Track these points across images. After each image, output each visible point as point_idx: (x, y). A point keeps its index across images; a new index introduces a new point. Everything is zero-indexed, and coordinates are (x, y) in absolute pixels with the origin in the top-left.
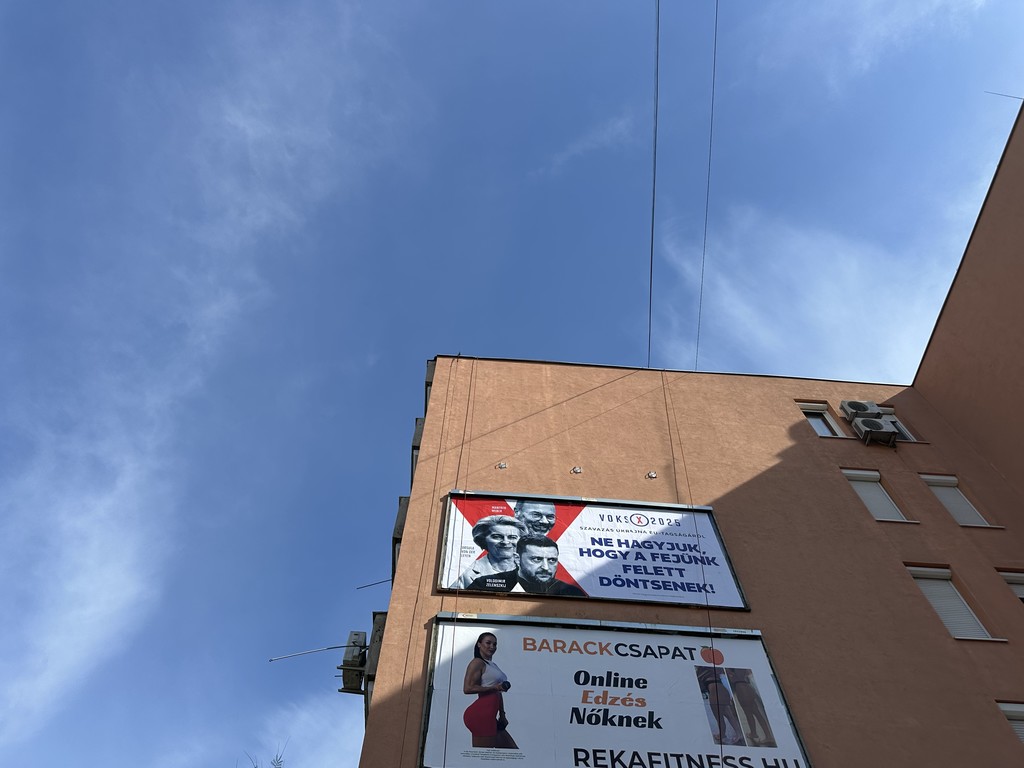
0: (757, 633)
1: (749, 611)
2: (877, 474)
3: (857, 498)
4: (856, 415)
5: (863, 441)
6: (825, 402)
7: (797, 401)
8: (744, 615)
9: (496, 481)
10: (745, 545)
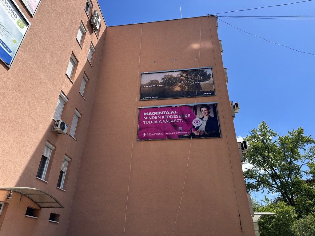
2: (85, 31)
4: (96, 16)
5: (90, 23)
6: (93, 5)
8: (30, 16)
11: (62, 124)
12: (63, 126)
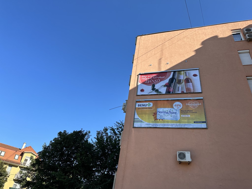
0: (202, 98)
1: (202, 93)
2: (249, 50)
3: (239, 59)
4: (247, 33)
5: (247, 41)
6: (241, 29)
7: (231, 30)
8: (200, 94)
9: (149, 69)
10: (205, 77)
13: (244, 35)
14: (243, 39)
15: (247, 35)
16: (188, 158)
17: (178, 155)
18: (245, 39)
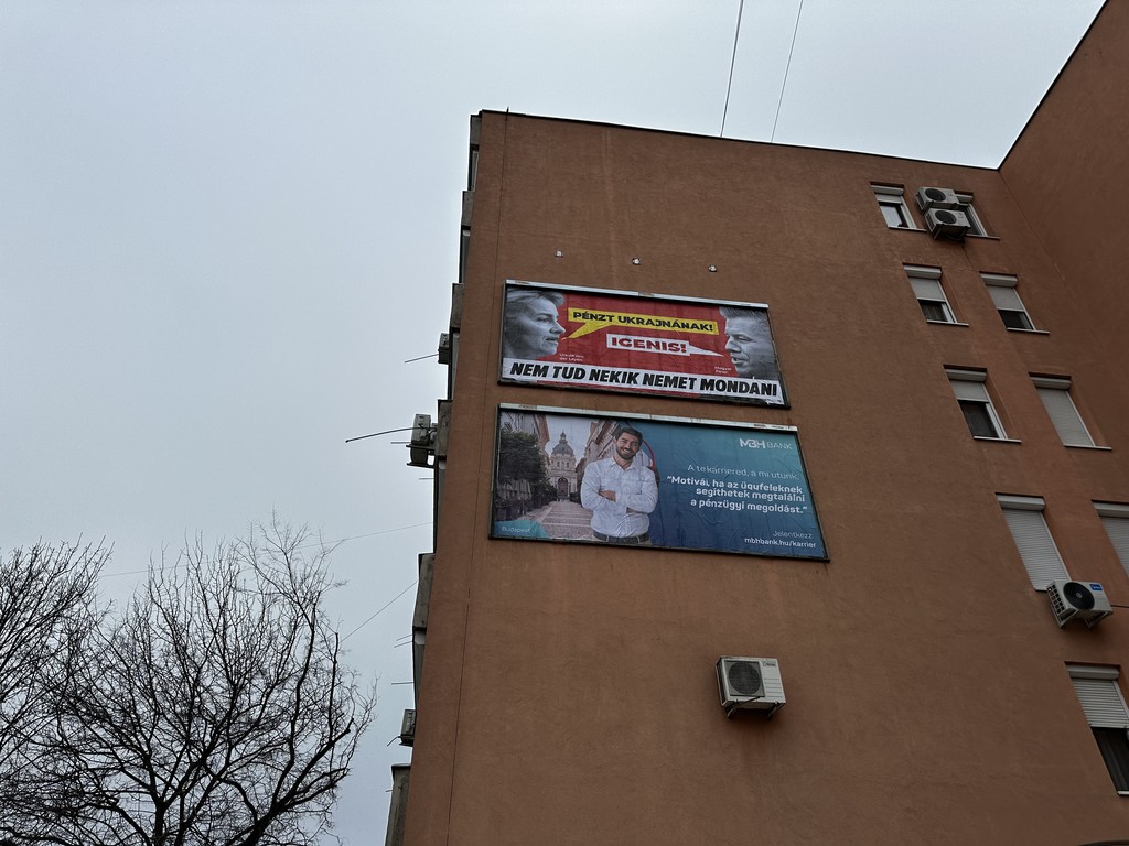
0: (795, 429)
1: (788, 408)
2: (939, 271)
3: (913, 297)
4: (931, 205)
5: (932, 235)
6: (902, 186)
7: (872, 183)
8: (784, 412)
9: (552, 271)
11: (1071, 589)
12: (1079, 596)
13: (921, 211)
14: (912, 225)
15: (933, 211)
16: (773, 690)
17: (730, 677)
18: (921, 225)
